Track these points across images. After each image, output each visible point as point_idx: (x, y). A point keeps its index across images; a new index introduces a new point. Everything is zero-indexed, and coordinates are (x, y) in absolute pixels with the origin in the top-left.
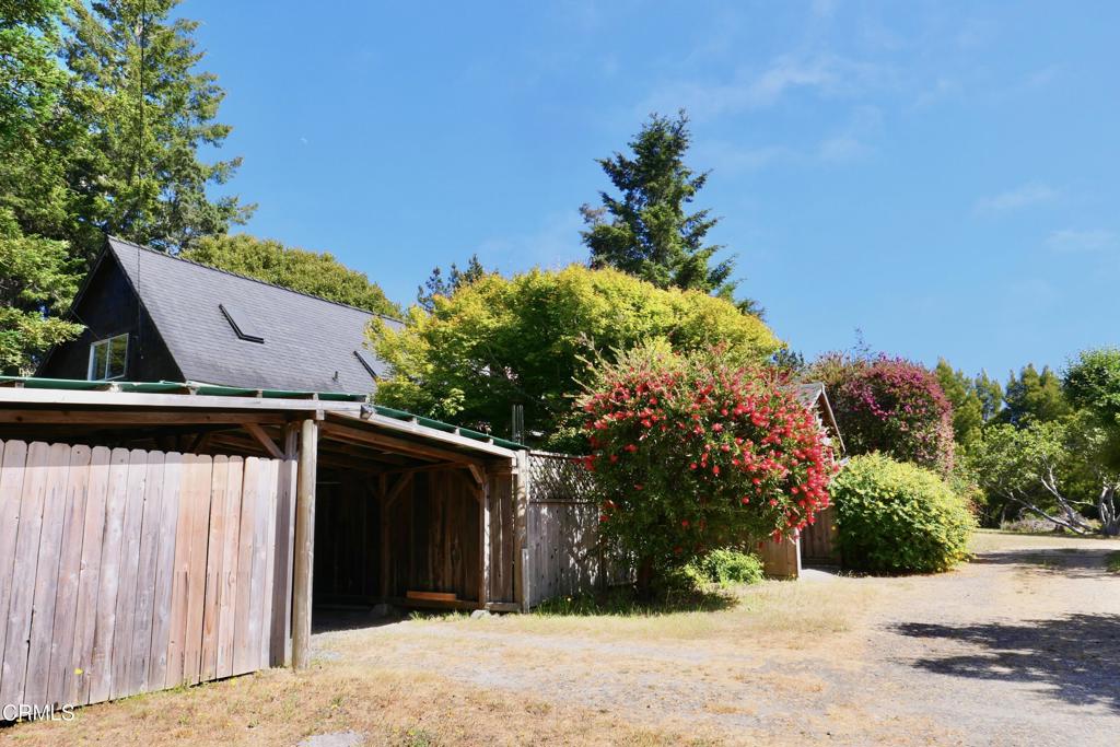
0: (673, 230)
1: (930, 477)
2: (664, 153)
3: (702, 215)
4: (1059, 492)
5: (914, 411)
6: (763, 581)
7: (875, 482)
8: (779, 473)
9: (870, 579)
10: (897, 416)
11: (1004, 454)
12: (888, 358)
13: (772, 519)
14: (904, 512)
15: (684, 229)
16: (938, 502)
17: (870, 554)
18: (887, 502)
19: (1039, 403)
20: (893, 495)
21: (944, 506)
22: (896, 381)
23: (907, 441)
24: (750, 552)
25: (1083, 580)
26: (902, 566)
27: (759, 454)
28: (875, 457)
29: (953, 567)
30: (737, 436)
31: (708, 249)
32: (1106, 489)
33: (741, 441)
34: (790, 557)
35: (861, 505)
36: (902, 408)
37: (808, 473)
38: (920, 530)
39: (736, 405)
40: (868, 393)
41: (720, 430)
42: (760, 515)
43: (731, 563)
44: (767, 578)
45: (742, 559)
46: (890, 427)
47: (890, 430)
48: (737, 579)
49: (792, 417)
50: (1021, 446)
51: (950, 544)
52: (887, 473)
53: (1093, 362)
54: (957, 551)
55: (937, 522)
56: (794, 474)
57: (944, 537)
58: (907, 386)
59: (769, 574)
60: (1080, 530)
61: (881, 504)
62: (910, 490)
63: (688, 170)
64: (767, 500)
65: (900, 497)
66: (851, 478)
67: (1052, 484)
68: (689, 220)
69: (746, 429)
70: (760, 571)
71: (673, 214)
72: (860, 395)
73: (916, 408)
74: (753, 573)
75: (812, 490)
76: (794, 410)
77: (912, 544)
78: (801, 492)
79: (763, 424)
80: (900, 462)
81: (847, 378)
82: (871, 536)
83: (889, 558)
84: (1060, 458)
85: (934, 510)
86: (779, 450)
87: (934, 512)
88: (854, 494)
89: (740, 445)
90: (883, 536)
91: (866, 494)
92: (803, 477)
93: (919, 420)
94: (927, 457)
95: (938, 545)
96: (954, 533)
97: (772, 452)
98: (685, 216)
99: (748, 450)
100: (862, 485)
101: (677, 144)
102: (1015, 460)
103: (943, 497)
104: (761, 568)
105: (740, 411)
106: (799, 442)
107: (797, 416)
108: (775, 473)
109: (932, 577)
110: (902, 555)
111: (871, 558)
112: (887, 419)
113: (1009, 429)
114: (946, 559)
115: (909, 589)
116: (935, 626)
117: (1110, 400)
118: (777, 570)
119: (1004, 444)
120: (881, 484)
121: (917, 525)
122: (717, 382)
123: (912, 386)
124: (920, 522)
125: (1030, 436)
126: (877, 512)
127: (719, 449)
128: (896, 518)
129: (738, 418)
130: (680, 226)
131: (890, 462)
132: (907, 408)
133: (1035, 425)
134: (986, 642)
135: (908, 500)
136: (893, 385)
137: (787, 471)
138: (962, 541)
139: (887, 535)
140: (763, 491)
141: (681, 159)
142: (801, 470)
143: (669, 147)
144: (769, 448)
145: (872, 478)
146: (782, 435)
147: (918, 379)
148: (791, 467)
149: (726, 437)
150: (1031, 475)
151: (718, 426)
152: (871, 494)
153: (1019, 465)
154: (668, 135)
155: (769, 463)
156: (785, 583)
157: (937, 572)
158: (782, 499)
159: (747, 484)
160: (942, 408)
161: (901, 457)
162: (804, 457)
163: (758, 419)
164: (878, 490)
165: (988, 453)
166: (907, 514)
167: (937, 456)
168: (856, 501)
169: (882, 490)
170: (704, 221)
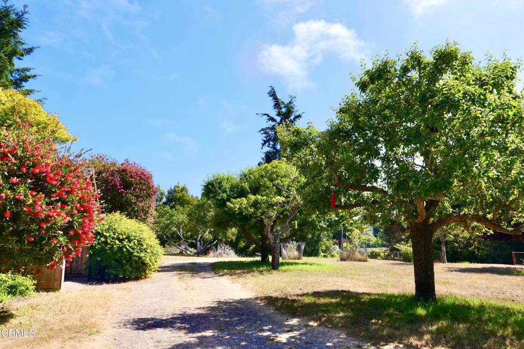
0: (6, 72)
1: (144, 227)
2: (7, 26)
3: (28, 70)
4: (183, 237)
5: (140, 192)
6: (35, 294)
7: (115, 229)
8: (62, 219)
9: (105, 286)
10: (131, 193)
11: (164, 219)
12: (130, 162)
13: (51, 253)
14: (129, 246)
15: (13, 75)
16: (147, 241)
17: (107, 271)
18: (121, 241)
19: (180, 198)
20: (124, 237)
21: (150, 243)
22: (133, 175)
23: (134, 208)
24: (28, 274)
25: (208, 279)
26: (124, 277)
27: (48, 204)
28: (117, 215)
29: (149, 275)
30: (31, 189)
31: (28, 90)
32: (200, 235)
33: (34, 193)
34: (57, 275)
35: (106, 243)
36: (134, 190)
37: (84, 221)
38: (136, 256)
39: (34, 166)
40: (117, 179)
41: (17, 184)
42: (41, 250)
43: (10, 282)
44: (38, 291)
45: (20, 279)
46: (126, 199)
47: (125, 201)
48: (14, 294)
49: (77, 181)
50: (172, 216)
51: (150, 263)
52: (123, 223)
53: (217, 179)
54: (153, 267)
55: (146, 252)
56: (73, 221)
57: (148, 260)
58: (138, 178)
59: (38, 288)
60: (189, 253)
61: (117, 242)
62: (134, 234)
63: (22, 41)
64: (49, 239)
65: (128, 238)
66: (102, 226)
67: (181, 233)
68: (18, 70)
69: (40, 184)
70: (33, 287)
71: (9, 64)
72: (112, 180)
73: (141, 190)
74: (27, 289)
75: (84, 233)
76: (78, 177)
77: (131, 264)
78: (76, 233)
79: (55, 183)
80: (129, 218)
81: (106, 170)
82: (109, 260)
83: (118, 273)
84: (186, 222)
85: (145, 245)
86: (65, 203)
87: (145, 246)
88: (102, 235)
89: (33, 196)
90: (116, 260)
91: (110, 236)
92: (80, 224)
93: (141, 197)
94: (143, 217)
95: (144, 264)
96: (153, 258)
97: (59, 204)
98: (16, 67)
99: (39, 201)
100: (108, 230)
101: (19, 23)
102: (169, 222)
103: (150, 238)
104: (34, 285)
105: (37, 171)
106: (80, 199)
107: (81, 181)
108: (59, 219)
109: (139, 282)
110: (125, 270)
111: (107, 273)
112: (125, 195)
113: (167, 208)
114: (147, 272)
115: (130, 292)
116: (152, 319)
117: (222, 196)
118: (47, 285)
119: (165, 214)
120: (119, 230)
121: (136, 254)
122: (20, 146)
123: (141, 178)
124: (137, 252)
125: (176, 212)
126: (115, 247)
127: (14, 197)
128: (125, 250)
129: (34, 175)
130: (11, 73)
131: (124, 218)
132: (137, 190)
133: (178, 207)
134: (185, 328)
135: (133, 240)
136: (131, 177)
137: (69, 219)
138: (156, 262)
139: (118, 259)
140: (46, 233)
141: (19, 33)
142: (78, 218)
143: (12, 23)
144: (57, 201)
145: (114, 227)
146: (68, 193)
147: (144, 175)
148: (72, 216)
149: (21, 189)
150: (174, 229)
151: (15, 179)
152: (113, 236)
153: (170, 224)
154: (13, 16)
155: (55, 212)
156: (51, 294)
157: (142, 279)
158: (61, 239)
159: (34, 226)
160: (153, 192)
161: (130, 216)
162: (82, 209)
163: (52, 179)
164: (117, 234)
165: (158, 218)
166: (131, 247)
167: (148, 217)
168: (103, 239)
169: (119, 234)
170: (28, 74)
